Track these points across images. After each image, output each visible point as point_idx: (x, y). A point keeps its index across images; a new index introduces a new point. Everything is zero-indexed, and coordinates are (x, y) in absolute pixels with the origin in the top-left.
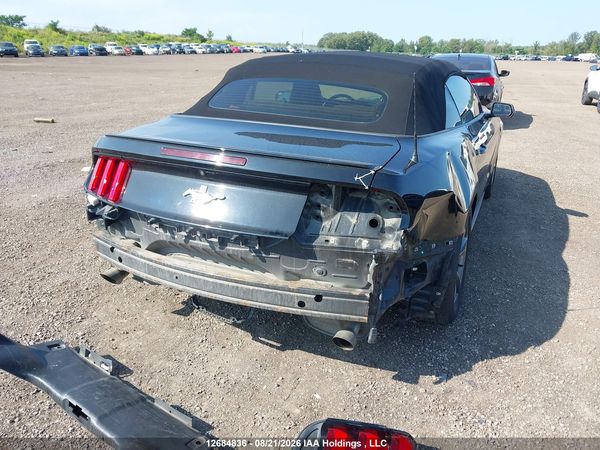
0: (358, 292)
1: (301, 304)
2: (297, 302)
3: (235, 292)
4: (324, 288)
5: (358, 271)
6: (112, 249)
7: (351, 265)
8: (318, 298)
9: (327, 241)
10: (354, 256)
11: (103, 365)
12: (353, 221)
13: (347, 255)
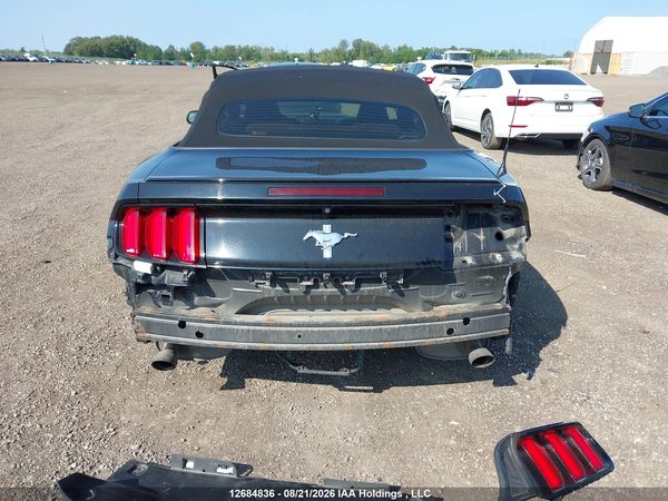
0: (499, 306)
1: (450, 332)
2: (446, 330)
3: (376, 336)
4: (467, 310)
5: (494, 285)
6: (182, 324)
7: (488, 281)
8: (466, 321)
9: (464, 262)
10: (491, 271)
11: (220, 470)
12: (481, 237)
13: (484, 272)
